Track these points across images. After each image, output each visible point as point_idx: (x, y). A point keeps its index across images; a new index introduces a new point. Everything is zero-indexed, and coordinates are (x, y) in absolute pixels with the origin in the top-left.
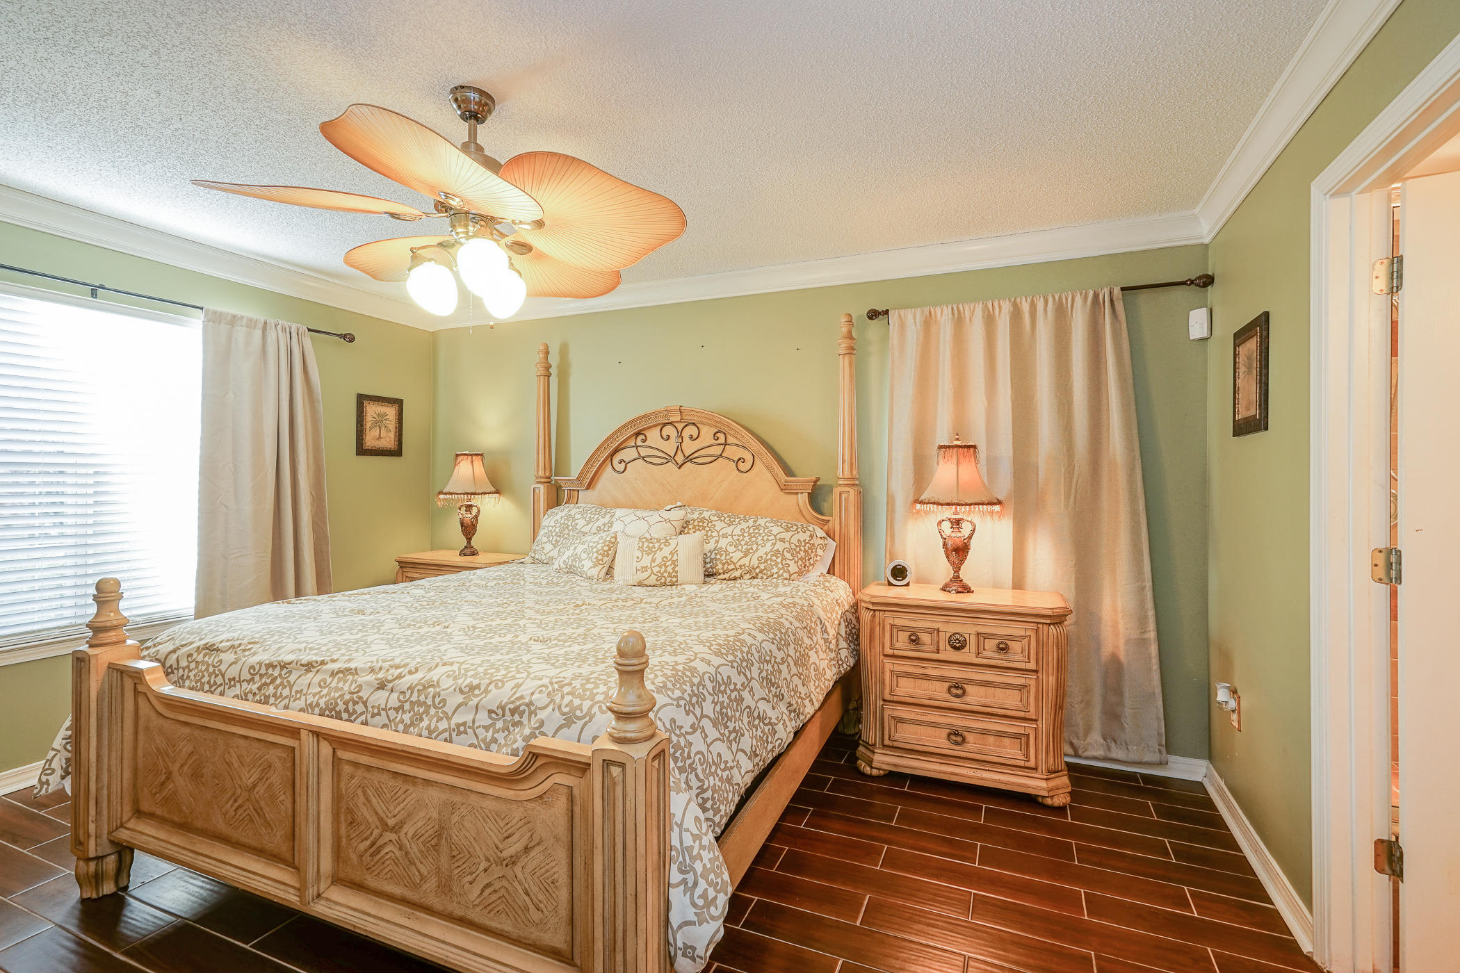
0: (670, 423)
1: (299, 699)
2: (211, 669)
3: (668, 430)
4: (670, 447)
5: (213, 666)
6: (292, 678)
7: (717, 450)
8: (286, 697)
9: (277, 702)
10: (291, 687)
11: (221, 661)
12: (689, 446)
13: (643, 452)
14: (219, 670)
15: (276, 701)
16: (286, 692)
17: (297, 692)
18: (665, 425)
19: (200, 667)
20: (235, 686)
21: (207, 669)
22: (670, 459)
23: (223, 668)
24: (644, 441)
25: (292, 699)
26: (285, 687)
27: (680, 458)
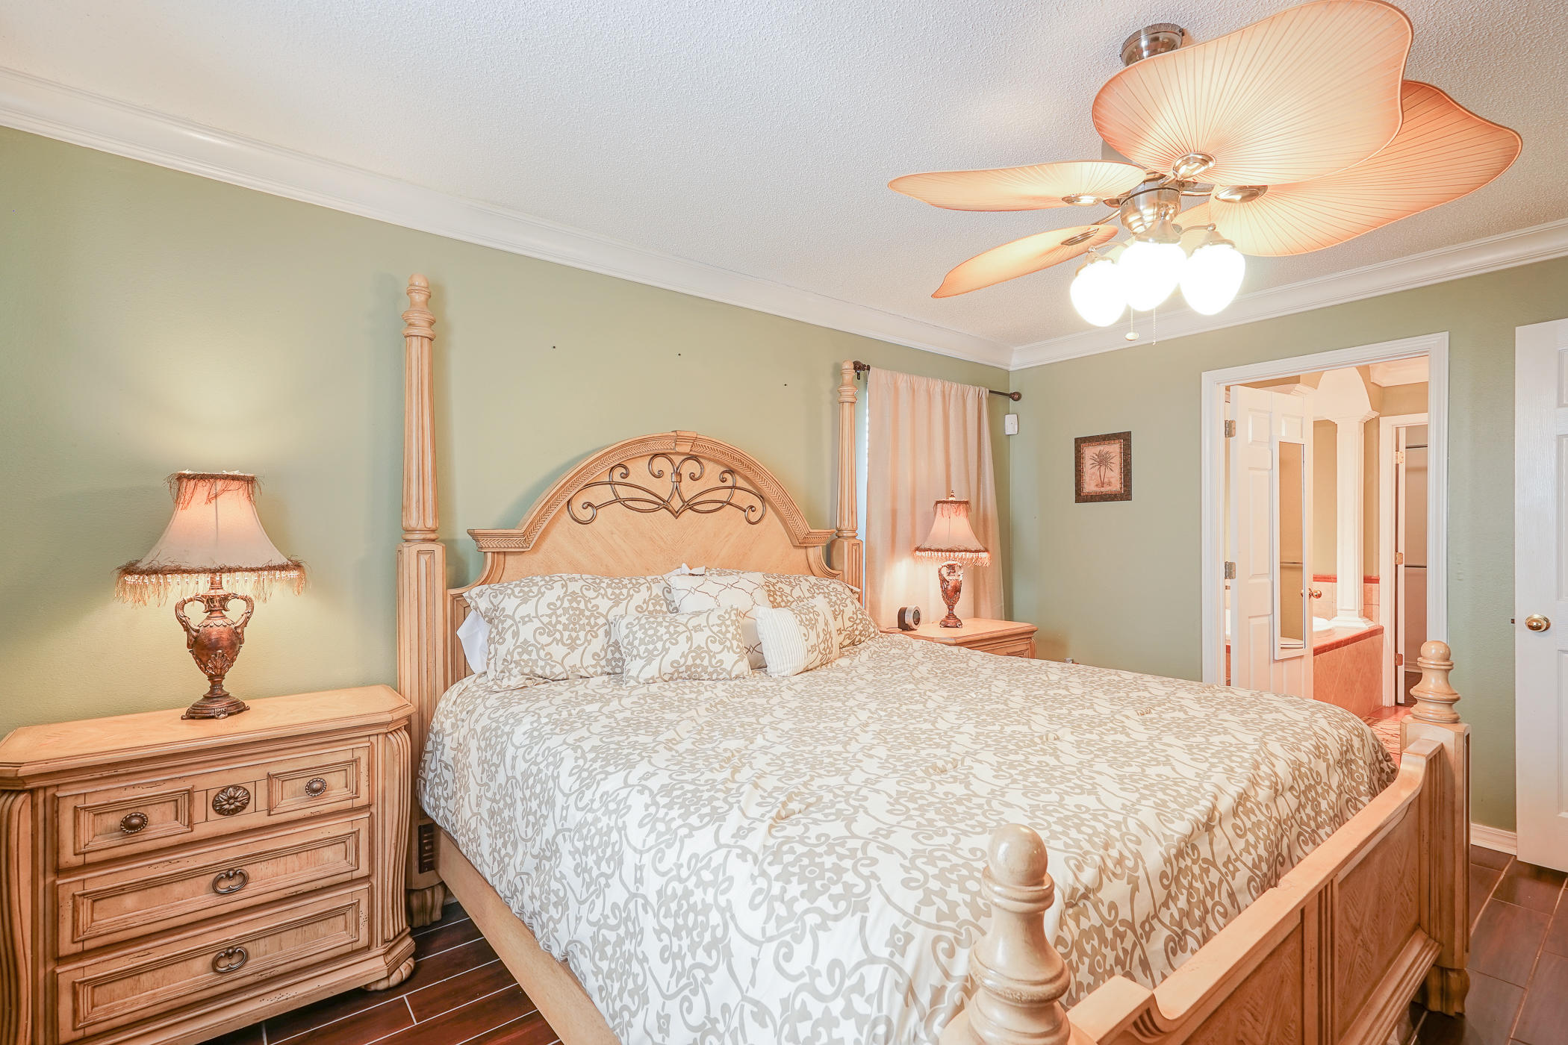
0: (663, 455)
1: (1237, 870)
2: (1109, 934)
3: (660, 464)
4: (663, 488)
5: (1110, 924)
6: (1205, 851)
7: (722, 495)
8: (1221, 882)
9: (1217, 898)
10: (1214, 864)
11: (1113, 906)
12: (689, 489)
13: (623, 492)
14: (1123, 922)
15: (1212, 898)
16: (1214, 876)
17: (1225, 865)
18: (656, 455)
19: (1088, 948)
20: (1152, 929)
21: (1103, 940)
22: (665, 504)
23: (1125, 913)
24: (625, 476)
25: (1229, 878)
26: (1207, 871)
27: (676, 504)
